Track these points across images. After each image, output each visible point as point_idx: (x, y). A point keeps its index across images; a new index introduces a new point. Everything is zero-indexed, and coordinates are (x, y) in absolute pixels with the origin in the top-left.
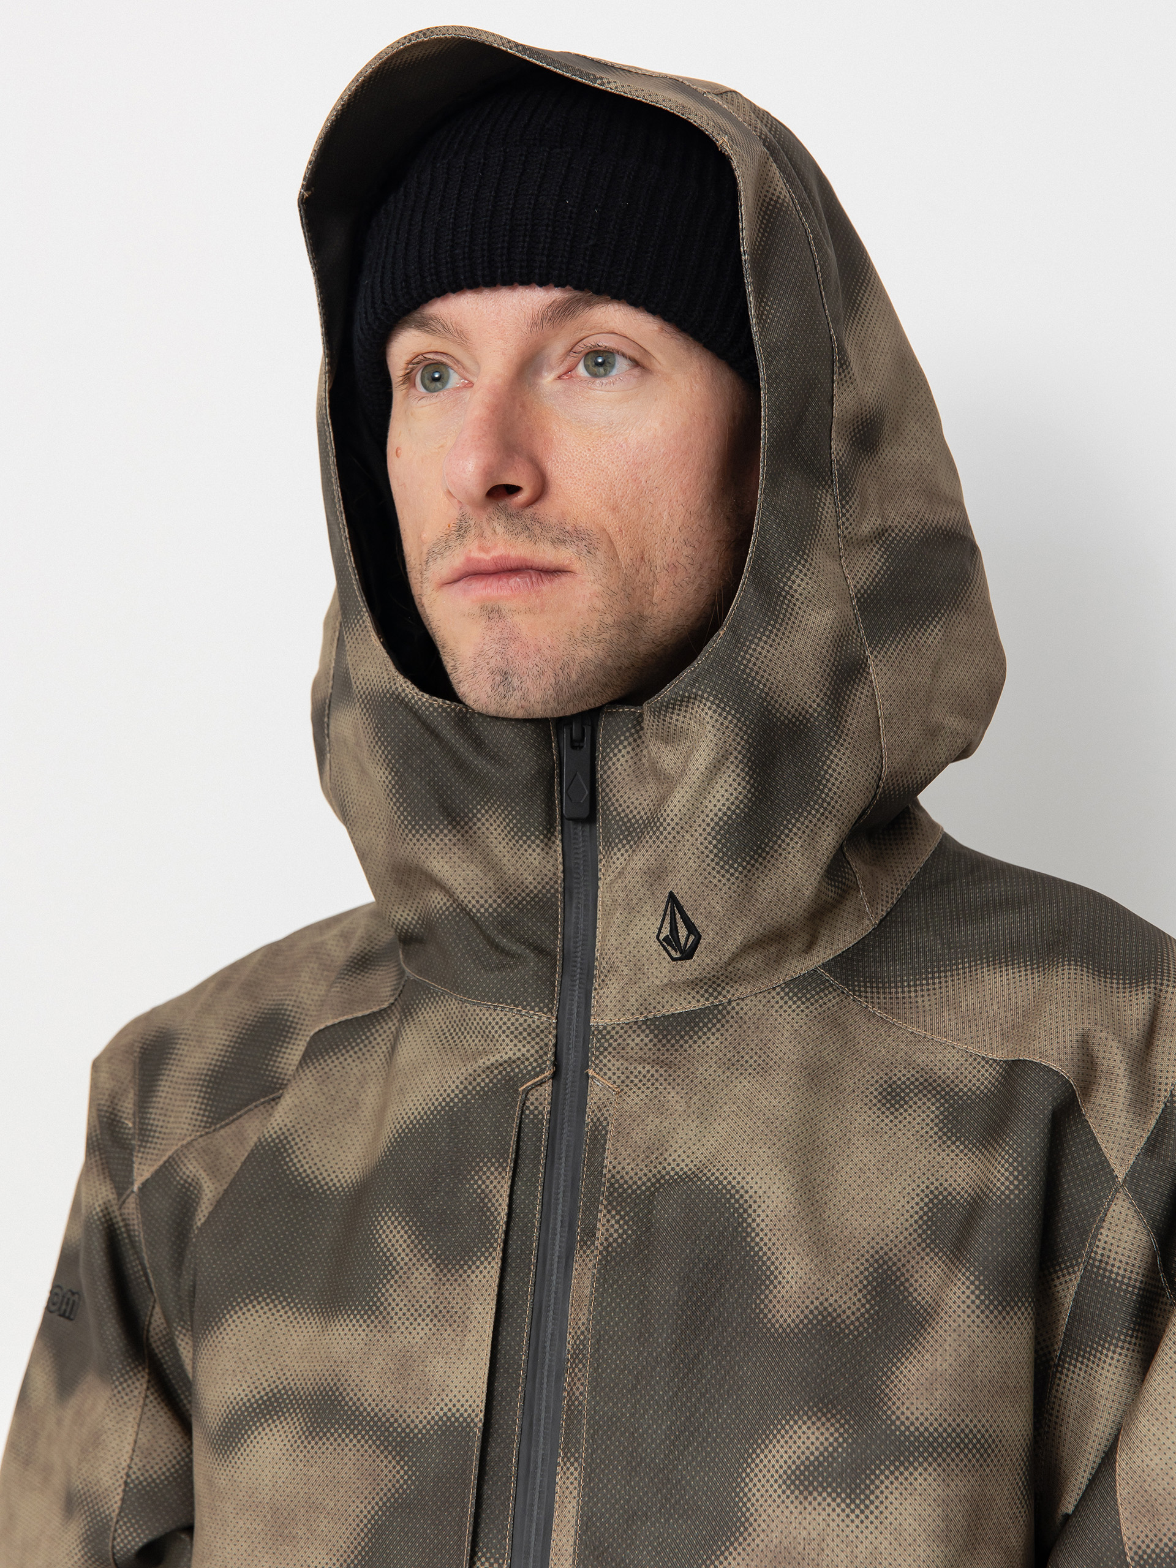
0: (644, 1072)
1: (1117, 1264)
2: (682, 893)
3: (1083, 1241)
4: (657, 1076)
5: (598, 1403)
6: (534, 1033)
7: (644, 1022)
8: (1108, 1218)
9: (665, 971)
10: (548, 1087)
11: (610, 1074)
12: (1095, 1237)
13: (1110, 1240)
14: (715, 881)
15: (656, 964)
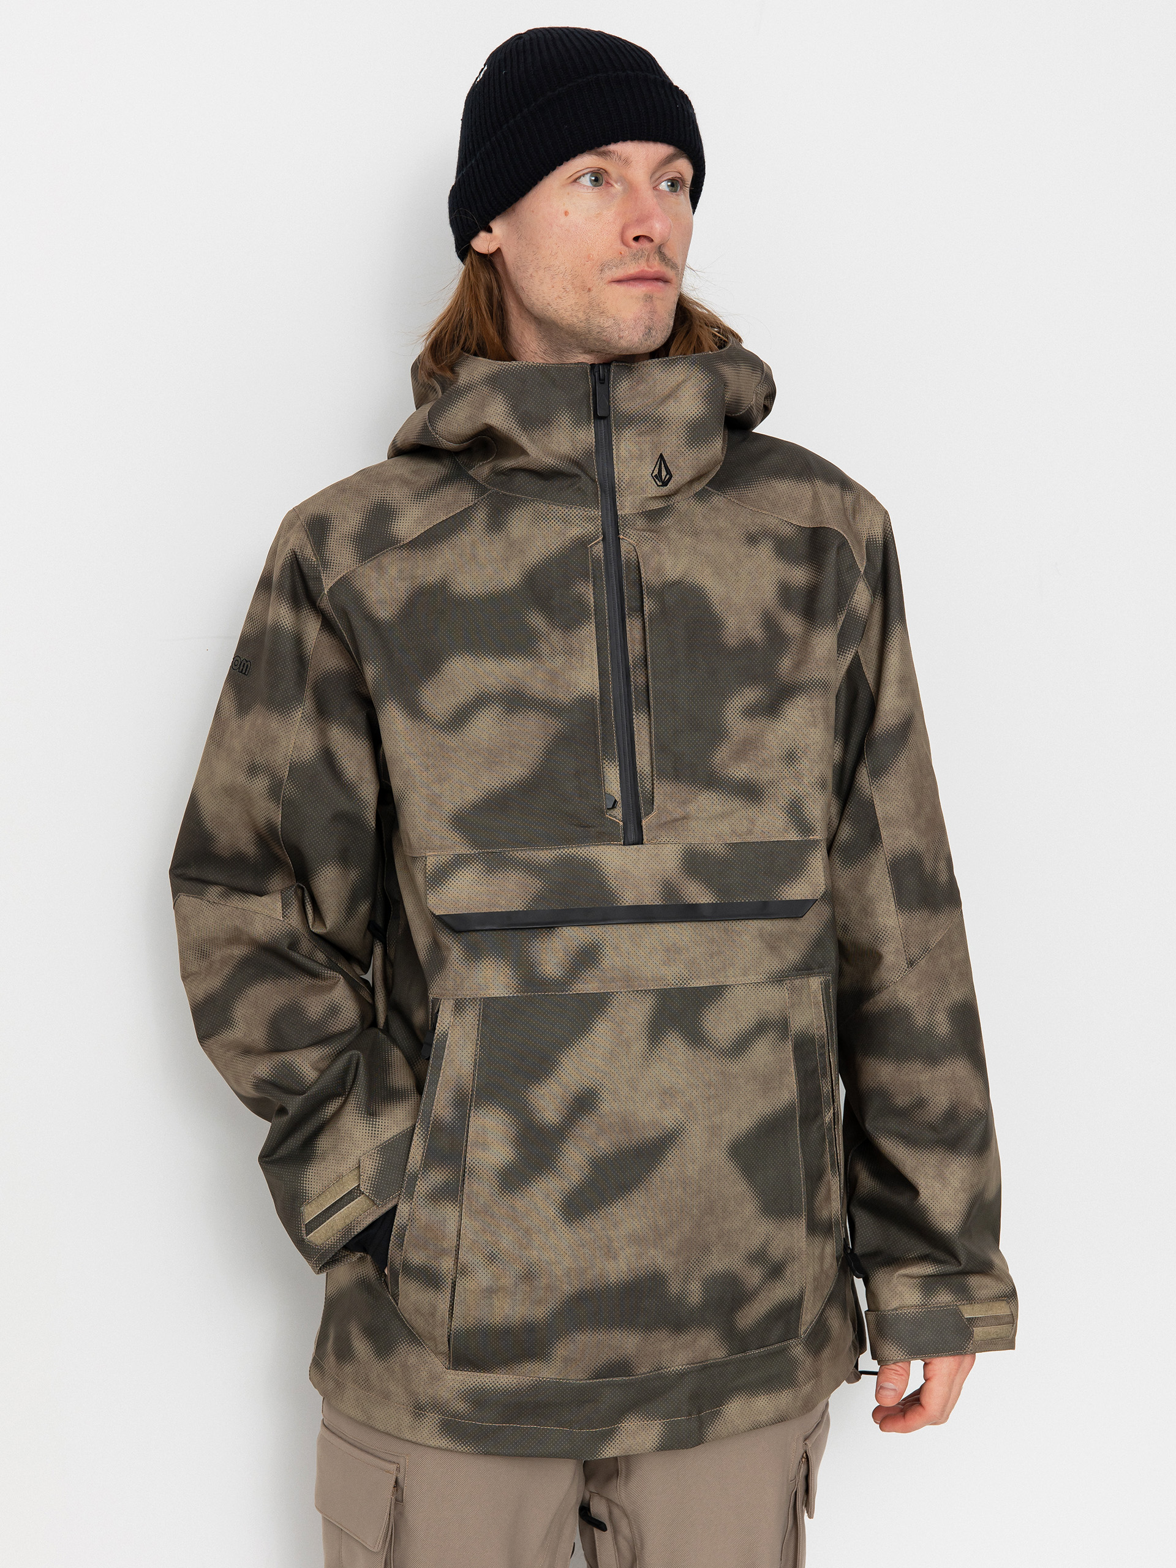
0: (647, 535)
1: (860, 609)
2: (666, 454)
3: (847, 600)
4: (653, 537)
5: (656, 684)
6: (591, 519)
7: (642, 513)
8: (857, 590)
9: (654, 491)
10: (601, 545)
11: (631, 537)
12: (852, 597)
13: (858, 599)
14: (683, 450)
15: (650, 487)
